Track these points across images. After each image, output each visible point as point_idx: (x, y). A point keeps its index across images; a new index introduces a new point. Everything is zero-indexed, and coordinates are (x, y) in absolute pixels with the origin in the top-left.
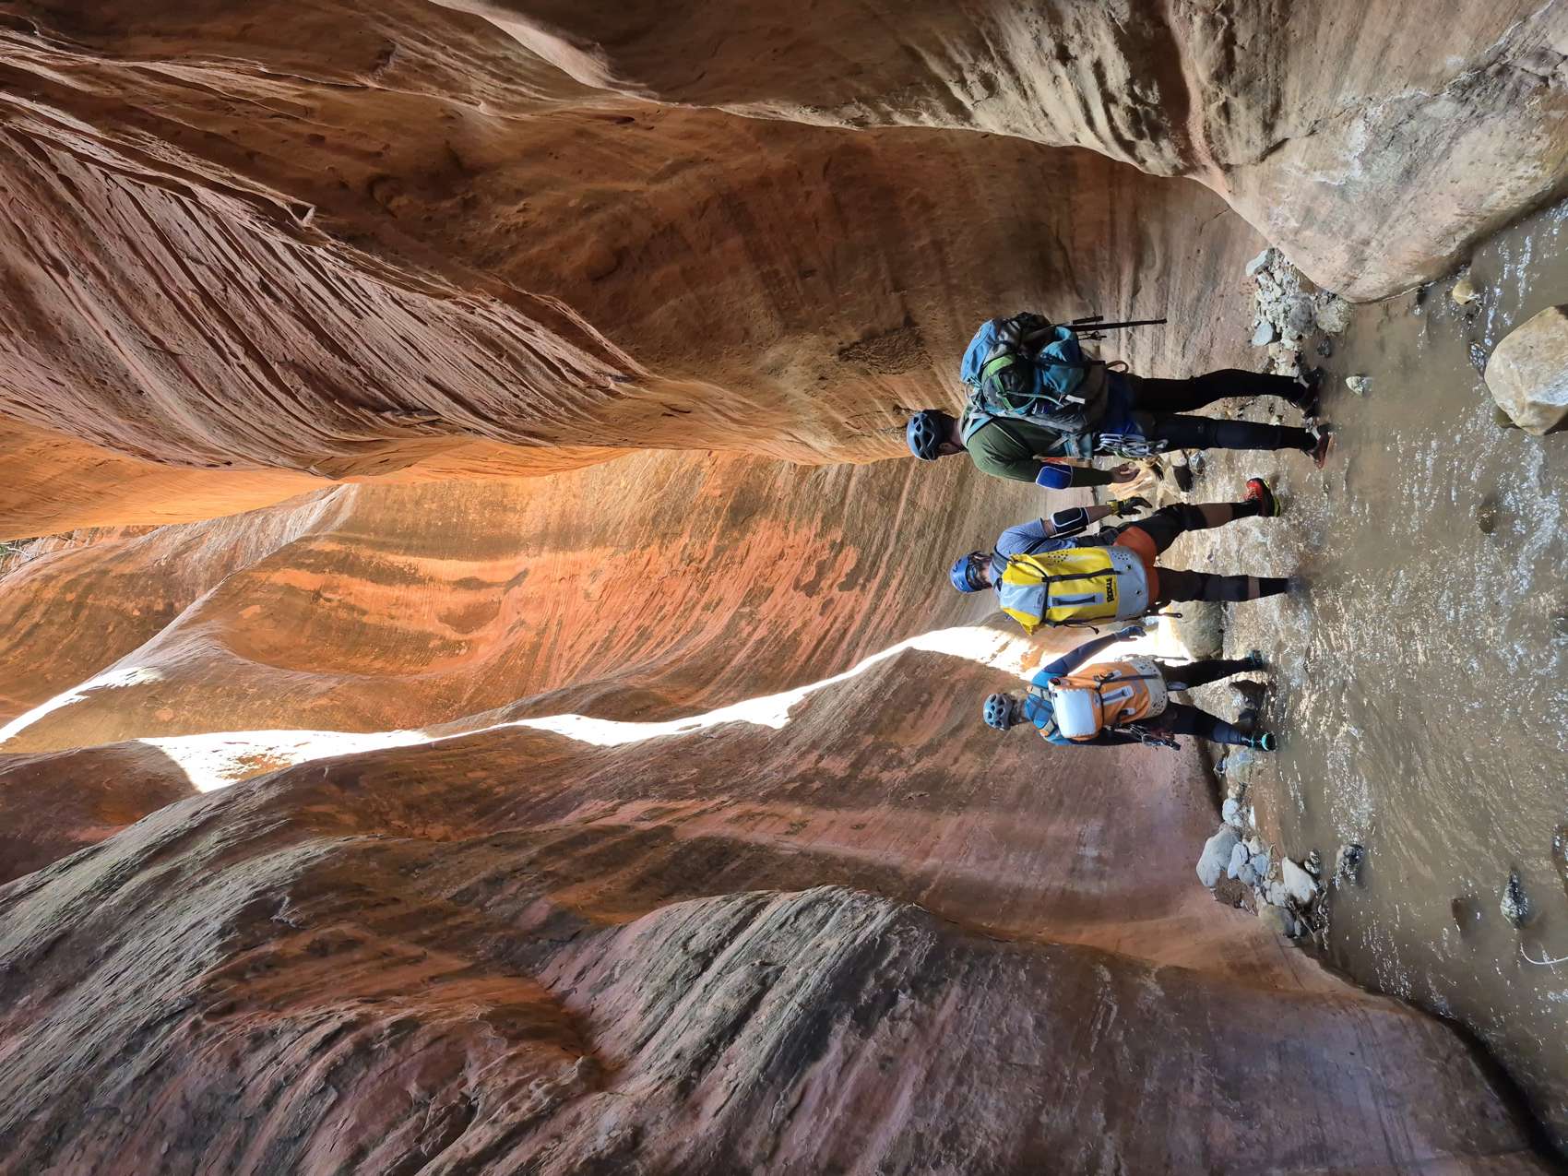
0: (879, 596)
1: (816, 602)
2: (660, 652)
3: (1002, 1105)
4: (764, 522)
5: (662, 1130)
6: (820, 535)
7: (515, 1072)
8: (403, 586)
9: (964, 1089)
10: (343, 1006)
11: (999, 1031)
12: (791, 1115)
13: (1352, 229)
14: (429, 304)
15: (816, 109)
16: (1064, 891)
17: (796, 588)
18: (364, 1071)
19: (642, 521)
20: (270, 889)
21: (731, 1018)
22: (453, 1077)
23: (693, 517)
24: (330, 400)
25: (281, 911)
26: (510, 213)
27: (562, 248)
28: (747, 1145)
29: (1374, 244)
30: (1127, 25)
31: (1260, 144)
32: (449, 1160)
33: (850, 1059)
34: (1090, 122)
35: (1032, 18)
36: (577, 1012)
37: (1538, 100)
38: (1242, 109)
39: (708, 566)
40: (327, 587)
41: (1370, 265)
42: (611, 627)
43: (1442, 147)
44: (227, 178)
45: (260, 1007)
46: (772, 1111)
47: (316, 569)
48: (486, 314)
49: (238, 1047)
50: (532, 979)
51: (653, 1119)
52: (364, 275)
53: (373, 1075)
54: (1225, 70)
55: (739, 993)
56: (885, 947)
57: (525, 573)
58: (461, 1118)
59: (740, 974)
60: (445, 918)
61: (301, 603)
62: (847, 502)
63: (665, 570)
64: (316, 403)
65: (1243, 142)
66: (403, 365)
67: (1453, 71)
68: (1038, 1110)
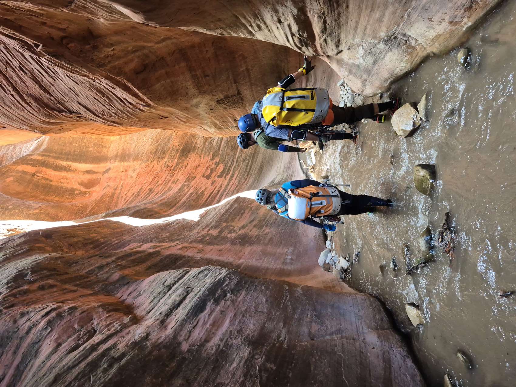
0: (230, 180)
1: (210, 181)
2: (156, 197)
3: (255, 322)
4: (193, 155)
5: (155, 333)
6: (212, 160)
7: (109, 320)
8: (65, 172)
9: (245, 318)
10: (51, 304)
11: (255, 303)
12: (194, 328)
13: (362, 76)
14: (80, 78)
15: (208, 29)
16: (281, 269)
17: (203, 177)
18: (59, 322)
19: (151, 153)
20: (23, 270)
21: (177, 303)
22: (89, 322)
23: (169, 152)
24: (43, 108)
25: (28, 276)
26: (109, 51)
27: (126, 63)
28: (181, 336)
29: (368, 81)
30: (297, 15)
31: (335, 51)
32: (89, 344)
33: (212, 311)
34: (288, 41)
35: (270, 10)
36: (129, 305)
37: (405, 46)
38: (330, 41)
39: (174, 169)
40: (37, 172)
41: (367, 87)
42: (140, 188)
43: (382, 56)
44: (12, 33)
45: (22, 305)
46: (189, 327)
47: (33, 165)
48: (99, 82)
49: (16, 317)
50: (114, 296)
51: (153, 331)
52: (58, 68)
53: (63, 323)
54: (324, 30)
55: (180, 295)
56: (224, 281)
57: (110, 169)
58: (92, 333)
59: (180, 291)
60: (84, 278)
61: (28, 177)
62: (221, 149)
63: (159, 169)
64: (38, 108)
65: (331, 50)
66: (70, 97)
67: (383, 37)
68: (265, 323)
